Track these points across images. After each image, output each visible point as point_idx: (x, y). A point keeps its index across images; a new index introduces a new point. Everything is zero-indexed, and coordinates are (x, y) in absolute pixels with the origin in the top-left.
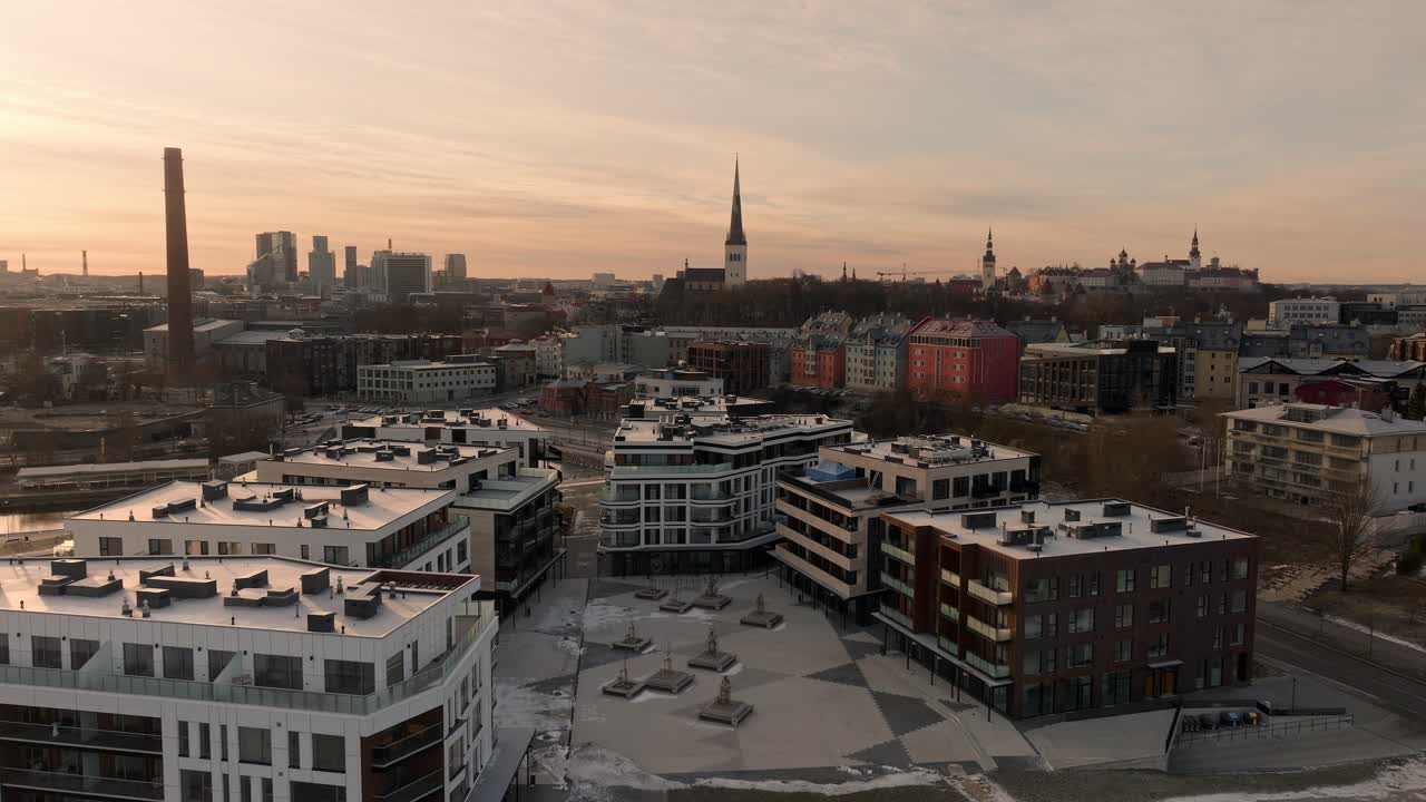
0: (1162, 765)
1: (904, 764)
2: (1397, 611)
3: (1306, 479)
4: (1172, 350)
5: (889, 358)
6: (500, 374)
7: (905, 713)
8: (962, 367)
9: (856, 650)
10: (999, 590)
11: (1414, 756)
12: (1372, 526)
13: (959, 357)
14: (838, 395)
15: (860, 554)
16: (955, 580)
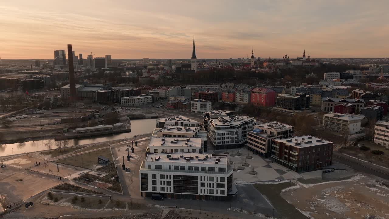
0: (321, 178)
1: (284, 179)
2: (353, 152)
3: (338, 128)
4: (309, 96)
5: (246, 96)
6: (153, 98)
7: (281, 172)
8: (264, 99)
9: (268, 162)
10: (296, 153)
11: (356, 175)
12: (350, 137)
13: (263, 96)
14: (236, 104)
15: (266, 146)
16: (288, 151)
